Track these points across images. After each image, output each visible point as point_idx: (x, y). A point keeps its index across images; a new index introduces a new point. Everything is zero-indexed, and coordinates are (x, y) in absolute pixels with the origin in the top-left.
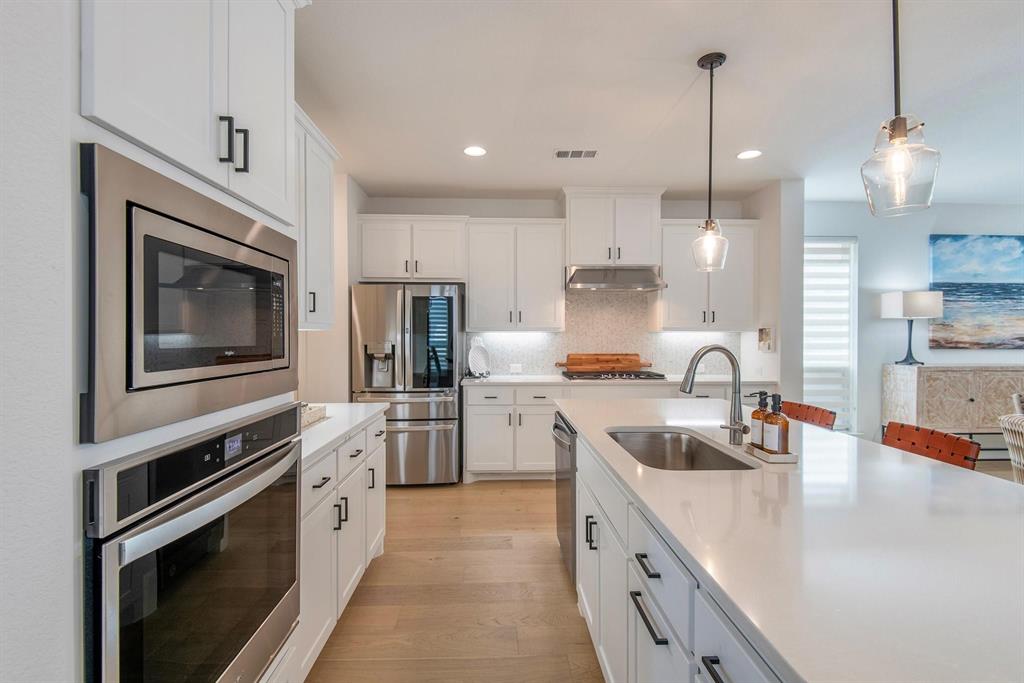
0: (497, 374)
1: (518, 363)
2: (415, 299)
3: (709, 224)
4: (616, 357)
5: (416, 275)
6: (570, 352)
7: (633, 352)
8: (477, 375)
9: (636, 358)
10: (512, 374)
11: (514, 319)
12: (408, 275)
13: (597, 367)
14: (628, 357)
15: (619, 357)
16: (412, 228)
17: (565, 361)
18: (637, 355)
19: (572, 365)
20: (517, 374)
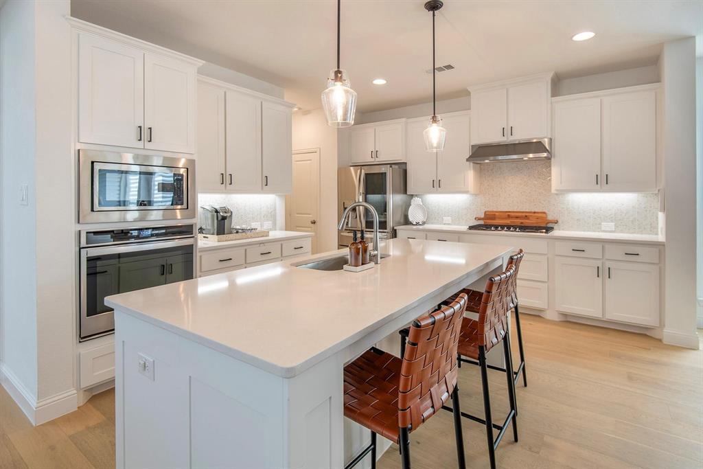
0: (432, 223)
1: (448, 216)
2: (366, 174)
3: (434, 119)
4: (524, 214)
5: (377, 159)
6: (487, 210)
7: (540, 211)
8: (415, 223)
9: (544, 215)
10: (445, 224)
11: (437, 185)
12: (373, 160)
13: (508, 222)
14: (536, 214)
15: (527, 214)
16: (375, 130)
17: (483, 216)
18: (544, 213)
19: (488, 219)
20: (449, 224)
